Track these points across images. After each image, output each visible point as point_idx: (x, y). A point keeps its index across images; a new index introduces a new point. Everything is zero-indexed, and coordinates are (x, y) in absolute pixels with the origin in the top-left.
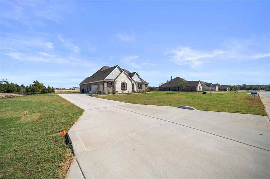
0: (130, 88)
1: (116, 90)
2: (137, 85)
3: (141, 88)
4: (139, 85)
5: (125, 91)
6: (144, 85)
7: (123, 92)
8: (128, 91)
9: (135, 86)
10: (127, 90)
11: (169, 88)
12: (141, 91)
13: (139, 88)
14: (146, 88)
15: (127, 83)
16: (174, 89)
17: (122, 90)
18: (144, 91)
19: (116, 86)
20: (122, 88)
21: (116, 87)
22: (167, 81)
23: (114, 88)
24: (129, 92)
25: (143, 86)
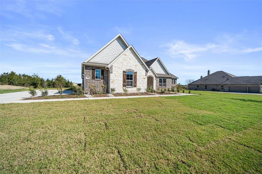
0: (142, 84)
1: (111, 86)
2: (159, 79)
3: (165, 85)
4: (162, 80)
5: (131, 90)
6: (171, 80)
7: (125, 91)
8: (139, 89)
9: (155, 81)
10: (135, 86)
11: (206, 86)
12: (165, 90)
13: (161, 85)
14: (174, 85)
15: (136, 73)
16: (215, 87)
17: (124, 86)
18: (170, 90)
19: (112, 76)
20: (124, 81)
21: (111, 81)
22: (201, 77)
23: (107, 81)
24: (141, 91)
25: (169, 81)
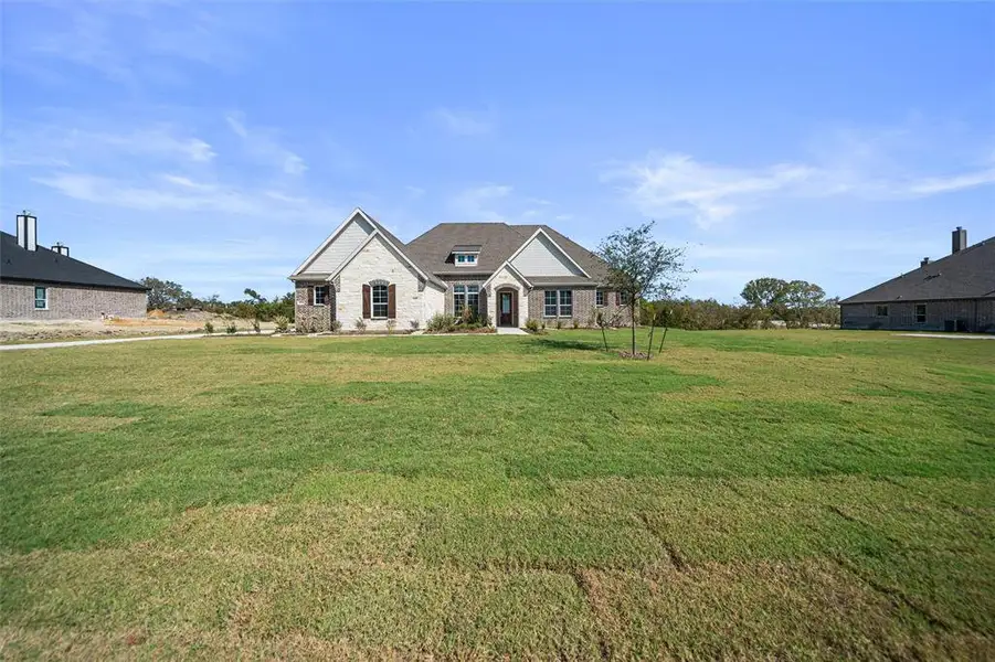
0: (409, 308)
1: (340, 318)
3: (568, 311)
4: (554, 294)
6: (592, 293)
9: (522, 300)
10: (394, 315)
13: (551, 311)
15: (394, 286)
17: (365, 316)
20: (367, 306)
21: (338, 306)
25: (583, 299)
